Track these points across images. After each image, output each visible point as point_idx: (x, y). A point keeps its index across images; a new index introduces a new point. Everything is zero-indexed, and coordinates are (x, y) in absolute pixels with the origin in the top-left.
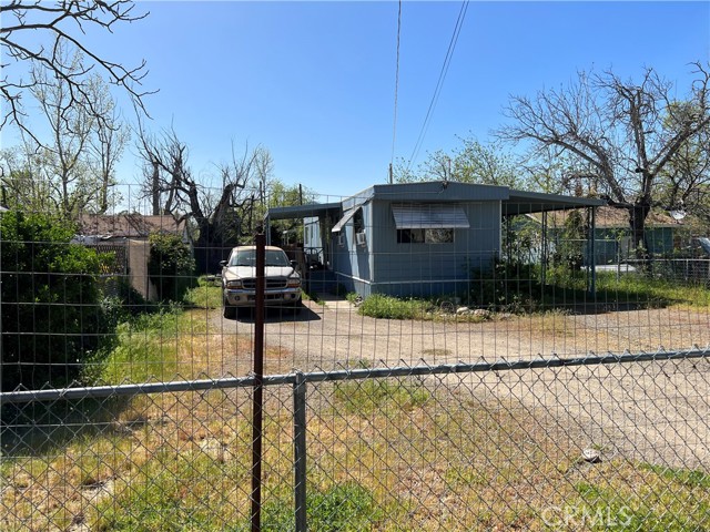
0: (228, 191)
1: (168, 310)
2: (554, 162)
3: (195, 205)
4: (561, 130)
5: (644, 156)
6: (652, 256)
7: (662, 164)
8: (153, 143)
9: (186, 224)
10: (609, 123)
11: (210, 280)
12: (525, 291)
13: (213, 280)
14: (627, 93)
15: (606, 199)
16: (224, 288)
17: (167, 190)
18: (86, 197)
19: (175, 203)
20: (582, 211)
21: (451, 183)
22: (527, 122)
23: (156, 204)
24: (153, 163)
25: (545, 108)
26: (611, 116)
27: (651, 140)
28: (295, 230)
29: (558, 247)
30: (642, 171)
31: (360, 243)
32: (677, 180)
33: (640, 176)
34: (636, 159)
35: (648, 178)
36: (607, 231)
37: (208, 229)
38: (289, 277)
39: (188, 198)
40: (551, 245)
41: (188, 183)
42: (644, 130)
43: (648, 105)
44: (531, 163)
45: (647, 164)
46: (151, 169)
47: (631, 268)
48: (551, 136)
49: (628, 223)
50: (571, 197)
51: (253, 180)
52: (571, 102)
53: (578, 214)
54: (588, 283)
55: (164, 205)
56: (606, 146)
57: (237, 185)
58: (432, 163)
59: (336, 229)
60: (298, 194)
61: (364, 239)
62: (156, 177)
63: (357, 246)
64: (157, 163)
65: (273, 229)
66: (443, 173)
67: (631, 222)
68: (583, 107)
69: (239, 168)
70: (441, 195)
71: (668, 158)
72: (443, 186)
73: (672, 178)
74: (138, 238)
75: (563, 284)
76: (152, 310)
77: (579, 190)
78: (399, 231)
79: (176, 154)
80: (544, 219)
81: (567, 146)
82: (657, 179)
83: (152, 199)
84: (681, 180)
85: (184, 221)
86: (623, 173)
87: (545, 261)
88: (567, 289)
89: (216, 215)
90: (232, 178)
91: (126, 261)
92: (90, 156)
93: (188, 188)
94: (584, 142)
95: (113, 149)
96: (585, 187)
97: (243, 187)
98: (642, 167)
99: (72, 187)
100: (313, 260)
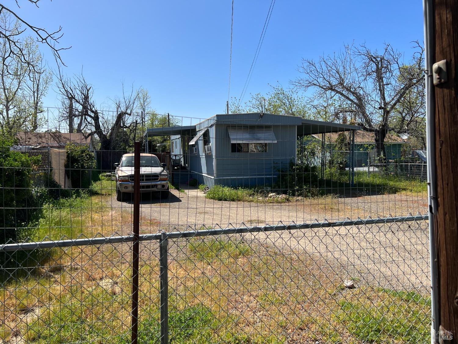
0: (120, 117)
1: (78, 195)
2: (330, 102)
3: (97, 126)
4: (334, 82)
5: (384, 99)
6: (388, 162)
7: (395, 104)
8: (69, 84)
9: (91, 139)
10: (363, 78)
11: (107, 176)
13: (110, 176)
14: (374, 60)
15: (361, 125)
16: (117, 181)
17: (79, 116)
18: (22, 120)
19: (84, 125)
20: (346, 133)
21: (266, 114)
22: (313, 76)
23: (71, 125)
24: (69, 98)
25: (324, 67)
26: (365, 74)
27: (388, 89)
28: (165, 143)
29: (332, 156)
30: (383, 108)
31: (207, 152)
32: (404, 114)
33: (381, 111)
34: (379, 101)
35: (387, 113)
36: (361, 146)
37: (106, 142)
38: (160, 174)
39: (93, 122)
40: (328, 154)
41: (93, 112)
42: (385, 83)
43: (387, 68)
44: (316, 103)
45: (386, 104)
46: (67, 102)
47: (376, 169)
48: (328, 85)
49: (374, 141)
50: (340, 124)
51: (137, 110)
52: (340, 64)
53: (343, 135)
54: (350, 178)
55: (77, 126)
56: (361, 92)
57: (126, 113)
58: (254, 101)
59: (192, 143)
60: (166, 120)
61: (210, 149)
62: (71, 106)
63: (205, 154)
64: (72, 98)
65: (150, 142)
66: (260, 108)
67: (376, 140)
68: (348, 68)
69: (127, 102)
70: (259, 122)
71: (398, 101)
72: (261, 116)
73: (401, 114)
74: (59, 147)
75: (335, 179)
76: (66, 194)
77: (345, 120)
78: (232, 144)
79: (85, 92)
80: (323, 138)
81: (338, 92)
82: (392, 114)
83: (68, 122)
84: (406, 115)
85: (90, 137)
86: (371, 109)
87: (323, 164)
88: (337, 182)
89: (111, 133)
90: (123, 109)
91: (50, 163)
92: (25, 92)
93: (93, 115)
94: (348, 90)
95: (41, 87)
96: (349, 118)
97: (130, 115)
98: (383, 106)
99: (11, 113)
100: (177, 163)
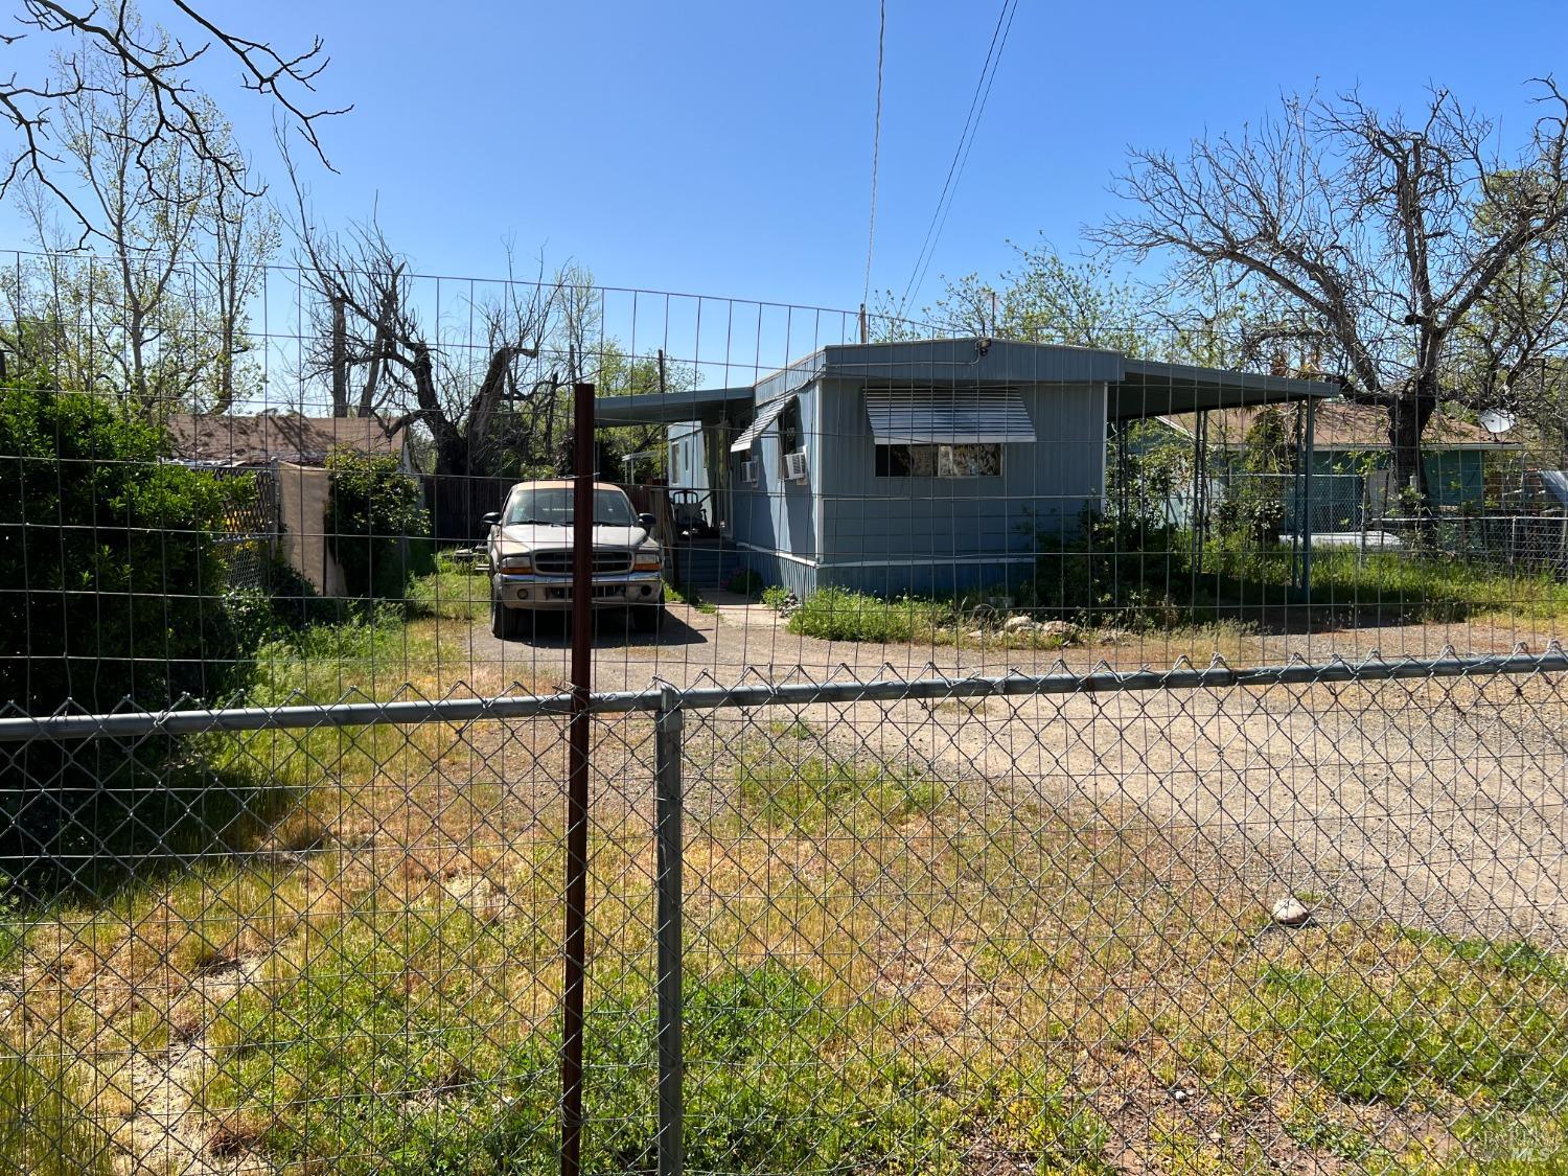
0: (500, 363)
1: (369, 618)
2: (1226, 303)
3: (427, 395)
4: (1243, 230)
5: (1425, 287)
6: (1437, 513)
7: (1465, 305)
8: (333, 255)
9: (406, 438)
10: (1349, 215)
11: (459, 558)
12: (1156, 583)
13: (468, 559)
14: (1390, 147)
15: (1338, 382)
16: (492, 575)
17: (365, 360)
18: (183, 377)
19: (381, 390)
20: (1285, 411)
21: (997, 343)
22: (1166, 209)
23: (339, 392)
24: (333, 300)
25: (1207, 179)
26: (1355, 197)
27: (1441, 252)
28: (647, 452)
29: (1232, 491)
30: (1419, 320)
31: (792, 476)
32: (1496, 345)
33: (1414, 333)
34: (1407, 294)
35: (1433, 336)
36: (1340, 456)
37: (453, 446)
38: (636, 549)
39: (411, 380)
40: (1216, 488)
41: (410, 346)
42: (1428, 230)
43: (1436, 174)
44: (1175, 305)
45: (1429, 305)
46: (327, 313)
47: (1390, 540)
48: (1220, 241)
49: (1388, 441)
50: (1259, 377)
51: (555, 339)
52: (1266, 166)
53: (1274, 418)
54: (1295, 569)
55: (359, 394)
56: (1342, 266)
57: (519, 350)
58: (955, 303)
59: (741, 445)
60: (654, 374)
61: (802, 467)
62: (339, 330)
63: (787, 483)
64: (341, 301)
66: (977, 326)
67: (1391, 434)
68: (1293, 178)
69: (524, 311)
70: (976, 371)
71: (1476, 294)
72: (980, 349)
73: (1487, 343)
74: (300, 464)
75: (1240, 572)
76: (329, 614)
77: (1280, 363)
78: (881, 449)
79: (384, 281)
80: (1201, 427)
81: (1254, 265)
82: (1452, 343)
83: (330, 381)
85: (402, 430)
86: (1378, 326)
87: (1200, 521)
88: (1247, 583)
89: (473, 419)
90: (512, 337)
91: (277, 511)
93: (409, 356)
94: (1293, 255)
95: (243, 267)
96: (1293, 358)
97: (533, 354)
98: (1420, 312)
99: (150, 353)
100: (688, 516)
